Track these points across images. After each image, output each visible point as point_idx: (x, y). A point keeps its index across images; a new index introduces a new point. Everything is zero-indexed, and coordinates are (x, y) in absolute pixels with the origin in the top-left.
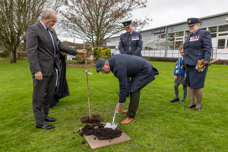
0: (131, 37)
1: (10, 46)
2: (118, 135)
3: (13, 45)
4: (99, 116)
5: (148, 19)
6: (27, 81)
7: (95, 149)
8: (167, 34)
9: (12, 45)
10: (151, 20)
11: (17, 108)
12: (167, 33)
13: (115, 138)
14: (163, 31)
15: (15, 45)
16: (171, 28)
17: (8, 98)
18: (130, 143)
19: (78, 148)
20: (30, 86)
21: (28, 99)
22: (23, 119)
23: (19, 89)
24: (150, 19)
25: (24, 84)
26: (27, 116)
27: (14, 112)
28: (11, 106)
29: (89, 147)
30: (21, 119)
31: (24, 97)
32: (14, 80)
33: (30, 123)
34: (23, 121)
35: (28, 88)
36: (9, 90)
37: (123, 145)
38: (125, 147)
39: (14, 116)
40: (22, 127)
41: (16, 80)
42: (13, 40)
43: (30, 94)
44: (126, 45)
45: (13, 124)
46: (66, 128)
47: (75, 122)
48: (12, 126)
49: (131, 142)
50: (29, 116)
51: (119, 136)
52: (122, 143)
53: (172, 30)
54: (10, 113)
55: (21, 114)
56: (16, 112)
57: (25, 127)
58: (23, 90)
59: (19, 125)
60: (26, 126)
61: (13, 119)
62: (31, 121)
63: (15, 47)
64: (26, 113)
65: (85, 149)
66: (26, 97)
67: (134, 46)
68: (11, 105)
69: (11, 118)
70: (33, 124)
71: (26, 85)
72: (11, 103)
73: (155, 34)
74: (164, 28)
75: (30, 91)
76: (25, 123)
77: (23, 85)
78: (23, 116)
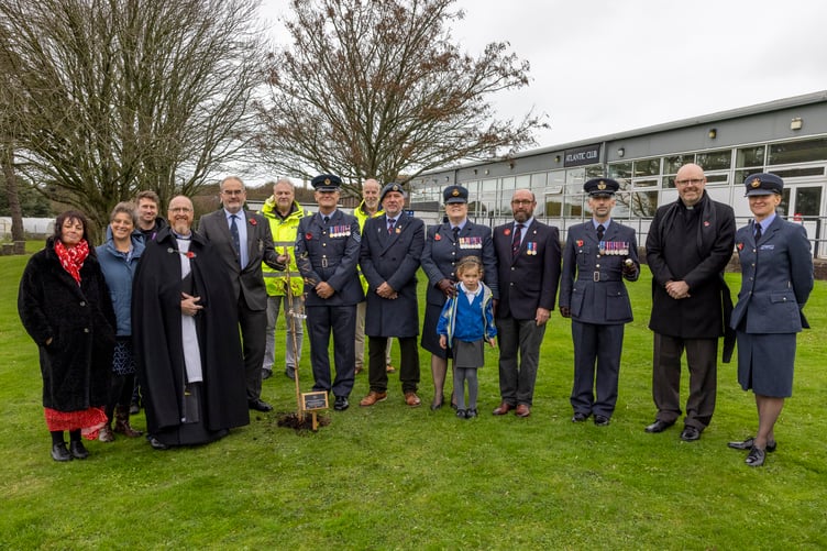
0: (328, 229)
5: (534, 123)
8: (608, 168)
10: (545, 125)
12: (606, 163)
14: (595, 155)
16: (619, 145)
24: (540, 123)
53: (621, 152)
73: (568, 165)
74: (595, 145)
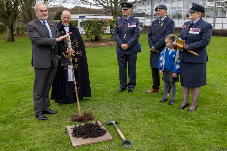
0: (127, 24)
1: (6, 20)
2: (101, 134)
3: (10, 18)
4: (91, 114)
6: (25, 69)
7: (76, 147)
9: (8, 19)
11: (10, 103)
13: (98, 137)
15: (12, 18)
17: (2, 91)
18: (110, 142)
19: (61, 145)
20: (27, 75)
21: (23, 92)
22: (15, 115)
23: (15, 79)
25: (20, 72)
26: (19, 112)
27: (6, 108)
28: (4, 101)
29: (71, 144)
30: (13, 115)
31: (18, 91)
32: (10, 66)
33: (21, 120)
34: (15, 118)
35: (24, 79)
36: (4, 81)
37: (103, 144)
38: (104, 146)
39: (7, 113)
40: (13, 124)
41: (12, 67)
42: (10, 13)
43: (26, 86)
44: (120, 32)
45: (6, 121)
46: (55, 126)
47: (64, 120)
48: (4, 122)
49: (112, 141)
50: (21, 112)
51: (102, 136)
52: (103, 142)
54: (3, 109)
55: (13, 110)
56: (9, 108)
57: (16, 124)
58: (19, 81)
59: (11, 122)
60: (17, 122)
61: (6, 115)
62: (22, 118)
63: (12, 21)
64: (19, 109)
65: (67, 146)
66: (20, 90)
67: (130, 33)
68: (4, 99)
69: (4, 114)
70: (23, 121)
71: (23, 75)
72: (4, 98)
75: (26, 83)
76: (17, 119)
77: (18, 74)
78: (15, 112)
